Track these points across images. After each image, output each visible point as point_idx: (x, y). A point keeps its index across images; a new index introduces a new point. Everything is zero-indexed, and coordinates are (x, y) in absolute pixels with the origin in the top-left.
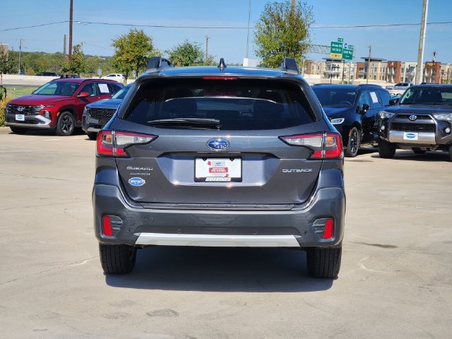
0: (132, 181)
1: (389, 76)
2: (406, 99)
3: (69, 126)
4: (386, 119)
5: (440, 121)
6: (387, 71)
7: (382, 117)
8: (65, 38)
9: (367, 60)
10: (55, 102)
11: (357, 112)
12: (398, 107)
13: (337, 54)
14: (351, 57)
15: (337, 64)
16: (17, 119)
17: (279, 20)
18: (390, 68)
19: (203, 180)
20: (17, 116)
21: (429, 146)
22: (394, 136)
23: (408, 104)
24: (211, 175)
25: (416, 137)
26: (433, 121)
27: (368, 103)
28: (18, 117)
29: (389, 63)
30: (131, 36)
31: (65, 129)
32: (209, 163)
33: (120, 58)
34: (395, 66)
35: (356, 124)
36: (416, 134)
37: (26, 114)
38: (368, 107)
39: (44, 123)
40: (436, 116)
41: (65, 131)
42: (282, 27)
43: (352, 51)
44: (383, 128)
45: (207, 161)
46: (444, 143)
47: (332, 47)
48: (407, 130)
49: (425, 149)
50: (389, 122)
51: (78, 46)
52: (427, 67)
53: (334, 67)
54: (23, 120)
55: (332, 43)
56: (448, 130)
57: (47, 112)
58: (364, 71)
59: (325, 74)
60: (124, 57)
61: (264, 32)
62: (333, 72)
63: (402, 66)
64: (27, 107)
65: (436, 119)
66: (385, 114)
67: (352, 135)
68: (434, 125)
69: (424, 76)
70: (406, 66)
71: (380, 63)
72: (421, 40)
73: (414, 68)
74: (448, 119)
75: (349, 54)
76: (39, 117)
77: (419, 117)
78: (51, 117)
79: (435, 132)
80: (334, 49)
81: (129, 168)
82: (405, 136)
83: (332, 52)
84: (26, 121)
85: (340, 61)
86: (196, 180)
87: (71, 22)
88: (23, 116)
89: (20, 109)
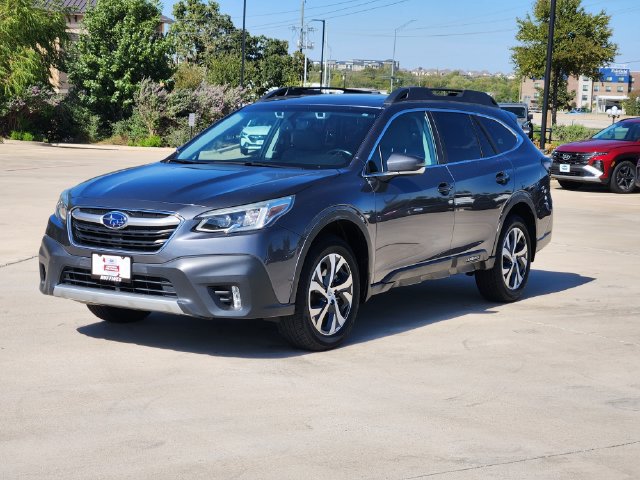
3: (629, 181)
10: (611, 149)
16: (561, 170)
20: (561, 166)
28: (562, 168)
31: (623, 184)
37: (571, 164)
39: (593, 175)
41: (622, 187)
54: (568, 171)
57: (599, 162)
64: (573, 154)
76: (588, 168)
78: (602, 169)
84: (572, 173)
88: (568, 166)
89: (566, 157)
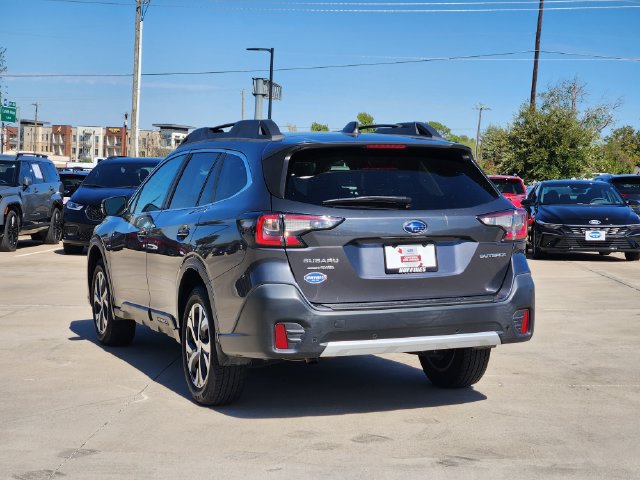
0: (308, 278)
1: (56, 146)
6: (51, 140)
9: (23, 123)
14: (13, 119)
18: (56, 134)
19: (395, 271)
24: (404, 265)
29: (55, 127)
32: (400, 251)
34: (63, 131)
45: (398, 248)
52: (109, 134)
58: (18, 139)
63: (73, 133)
69: (105, 146)
70: (79, 131)
71: (40, 129)
73: (90, 135)
75: (11, 115)
81: (306, 260)
86: (388, 272)
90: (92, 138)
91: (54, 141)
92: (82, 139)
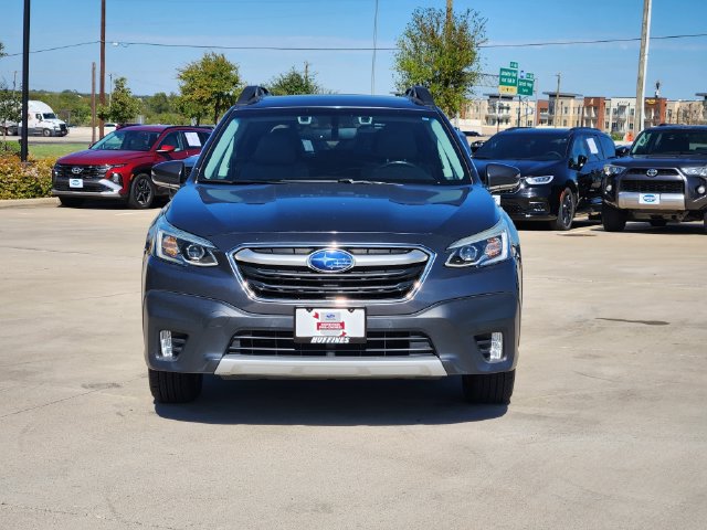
1: (587, 121)
2: (639, 148)
3: (146, 195)
4: (613, 176)
5: (690, 177)
6: (583, 113)
7: (608, 173)
8: (94, 69)
9: (553, 96)
10: (127, 160)
11: (570, 167)
12: (628, 159)
13: (510, 87)
14: (530, 92)
15: (505, 103)
16: (71, 185)
17: (433, 35)
18: (589, 107)
20: (71, 180)
21: (675, 213)
22: (626, 199)
23: (643, 153)
25: (657, 200)
26: (680, 177)
27: (584, 154)
28: (73, 183)
29: (587, 99)
30: (206, 62)
31: (141, 199)
33: (189, 96)
34: (596, 104)
35: (570, 184)
36: (657, 196)
37: (84, 178)
38: (585, 159)
39: (112, 190)
40: (685, 170)
41: (141, 202)
42: (437, 46)
43: (531, 82)
44: (609, 188)
46: (697, 208)
47: (502, 77)
48: (643, 190)
49: (669, 217)
50: (619, 179)
51: (122, 79)
53: (501, 108)
54: (81, 186)
55: (502, 70)
56: (702, 190)
57: (116, 175)
58: (547, 113)
59: (487, 118)
60: (196, 95)
61: (410, 53)
62: (501, 115)
63: (607, 105)
64: (85, 167)
65: (684, 174)
66: (611, 169)
67: (565, 198)
68: (682, 182)
70: (614, 104)
71: (572, 100)
72: (641, 63)
73: (625, 107)
74: (702, 174)
75: (526, 87)
76: (104, 182)
77: (661, 172)
78: (120, 182)
79: (684, 193)
80: (504, 80)
82: (642, 200)
83: (501, 83)
84: (86, 188)
85: (510, 98)
87: (103, 44)
88: (81, 181)
89: (76, 170)
90: (627, 111)
91: (586, 115)
92: (616, 112)
